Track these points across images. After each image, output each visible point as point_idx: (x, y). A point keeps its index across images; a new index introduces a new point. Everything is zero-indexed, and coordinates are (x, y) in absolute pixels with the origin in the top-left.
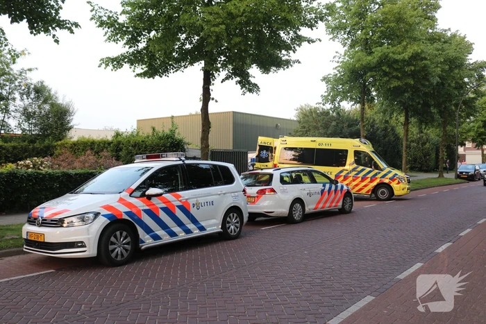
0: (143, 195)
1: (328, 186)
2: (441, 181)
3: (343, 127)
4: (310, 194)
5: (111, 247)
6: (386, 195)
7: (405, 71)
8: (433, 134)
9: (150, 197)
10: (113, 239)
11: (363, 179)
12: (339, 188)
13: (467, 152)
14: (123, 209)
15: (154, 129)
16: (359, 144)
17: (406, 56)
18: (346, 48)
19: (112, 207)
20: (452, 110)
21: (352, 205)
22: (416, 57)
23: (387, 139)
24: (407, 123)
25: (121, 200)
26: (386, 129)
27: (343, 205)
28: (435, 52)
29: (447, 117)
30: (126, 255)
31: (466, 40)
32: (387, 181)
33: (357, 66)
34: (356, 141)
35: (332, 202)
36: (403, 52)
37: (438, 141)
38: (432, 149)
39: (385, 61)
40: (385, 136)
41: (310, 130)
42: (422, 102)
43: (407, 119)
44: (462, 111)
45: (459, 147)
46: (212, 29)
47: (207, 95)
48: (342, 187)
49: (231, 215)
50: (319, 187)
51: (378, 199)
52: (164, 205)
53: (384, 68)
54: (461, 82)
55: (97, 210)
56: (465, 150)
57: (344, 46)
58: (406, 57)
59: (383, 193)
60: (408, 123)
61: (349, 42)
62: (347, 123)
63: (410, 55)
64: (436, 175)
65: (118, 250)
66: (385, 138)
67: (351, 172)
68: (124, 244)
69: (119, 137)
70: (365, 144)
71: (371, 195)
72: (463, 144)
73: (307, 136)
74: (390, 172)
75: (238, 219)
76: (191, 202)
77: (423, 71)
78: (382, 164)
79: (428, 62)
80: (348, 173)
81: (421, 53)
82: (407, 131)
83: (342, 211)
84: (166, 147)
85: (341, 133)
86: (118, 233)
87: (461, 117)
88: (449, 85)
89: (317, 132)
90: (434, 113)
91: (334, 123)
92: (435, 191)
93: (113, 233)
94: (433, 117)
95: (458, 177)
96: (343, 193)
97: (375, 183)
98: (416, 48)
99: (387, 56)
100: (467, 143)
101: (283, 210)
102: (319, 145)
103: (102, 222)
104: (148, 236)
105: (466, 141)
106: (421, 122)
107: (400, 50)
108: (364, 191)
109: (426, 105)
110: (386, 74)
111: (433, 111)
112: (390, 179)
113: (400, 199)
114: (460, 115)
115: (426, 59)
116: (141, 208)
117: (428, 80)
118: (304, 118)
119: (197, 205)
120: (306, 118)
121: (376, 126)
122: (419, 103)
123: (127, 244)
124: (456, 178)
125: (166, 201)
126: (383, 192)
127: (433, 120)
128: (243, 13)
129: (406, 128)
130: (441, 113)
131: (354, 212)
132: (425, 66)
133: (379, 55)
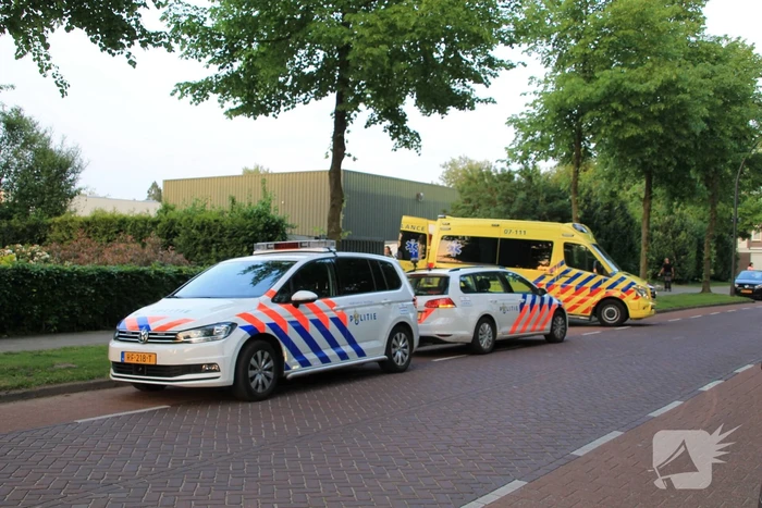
0: (288, 301)
1: (529, 297)
2: (706, 298)
3: (537, 202)
4: (503, 309)
5: (251, 373)
6: (616, 318)
7: (649, 112)
8: (692, 215)
9: (297, 304)
10: (253, 361)
11: (579, 289)
12: (546, 302)
13: (753, 250)
14: (265, 319)
15: (233, 201)
16: (572, 231)
17: (652, 85)
18: (550, 69)
19: (251, 316)
20: (726, 174)
21: (565, 329)
22: (668, 87)
23: (612, 224)
24: (649, 196)
25: (261, 306)
26: (610, 206)
27: (552, 330)
28: (700, 80)
29: (719, 187)
30: (268, 385)
31: (754, 52)
32: (616, 293)
33: (568, 101)
34: (567, 227)
35: (536, 323)
36: (647, 78)
37: (701, 228)
38: (691, 243)
39: (616, 93)
40: (609, 219)
41: (479, 205)
42: (675, 164)
43: (649, 189)
44: (745, 178)
45: (739, 240)
46: (368, 50)
47: (340, 150)
48: (551, 300)
49: (398, 335)
50: (516, 298)
51: (604, 324)
52: (314, 317)
53: (614, 105)
54: (743, 128)
55: (232, 320)
56: (749, 246)
57: (547, 66)
58: (652, 89)
59: (611, 314)
60: (651, 198)
61: (554, 59)
62: (545, 195)
63: (659, 83)
64: (697, 289)
65: (260, 378)
66: (608, 223)
67: (558, 278)
68: (266, 370)
69: (170, 212)
70: (582, 231)
71: (590, 317)
72: (745, 236)
73: (475, 216)
74: (622, 279)
75: (407, 342)
76: (349, 313)
77: (679, 111)
78: (609, 266)
79: (687, 97)
80: (553, 281)
81: (677, 81)
82: (649, 211)
83: (551, 339)
84: (257, 232)
85: (534, 212)
86: (259, 353)
87: (741, 187)
88: (723, 133)
89: (492, 209)
90: (695, 180)
91: (522, 195)
92: (696, 314)
93: (253, 354)
94: (693, 188)
95: (736, 292)
96: (553, 309)
97: (598, 297)
98: (668, 73)
99: (619, 86)
100: (753, 232)
101: (465, 333)
102: (506, 232)
103: (240, 336)
104: (295, 360)
105: (751, 229)
106: (673, 196)
107: (642, 75)
108: (578, 311)
109: (683, 167)
110: (617, 115)
111: (693, 177)
112: (623, 290)
113: (639, 324)
114: (740, 184)
115: (684, 91)
116: (287, 319)
117: (687, 127)
118: (469, 184)
119: (356, 319)
120: (473, 185)
121: (594, 200)
122: (670, 164)
123: (269, 369)
124: (732, 294)
125: (317, 311)
126: (610, 312)
127: (693, 192)
128: (414, 27)
129: (647, 204)
130: (707, 181)
131: (567, 341)
132: (683, 103)
133: (608, 83)
